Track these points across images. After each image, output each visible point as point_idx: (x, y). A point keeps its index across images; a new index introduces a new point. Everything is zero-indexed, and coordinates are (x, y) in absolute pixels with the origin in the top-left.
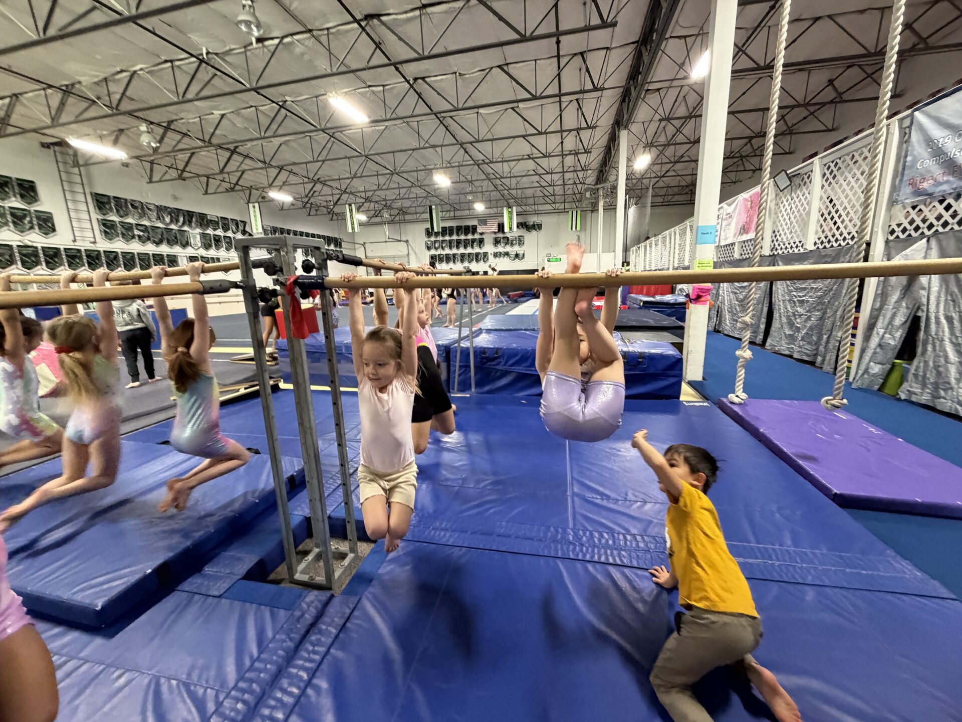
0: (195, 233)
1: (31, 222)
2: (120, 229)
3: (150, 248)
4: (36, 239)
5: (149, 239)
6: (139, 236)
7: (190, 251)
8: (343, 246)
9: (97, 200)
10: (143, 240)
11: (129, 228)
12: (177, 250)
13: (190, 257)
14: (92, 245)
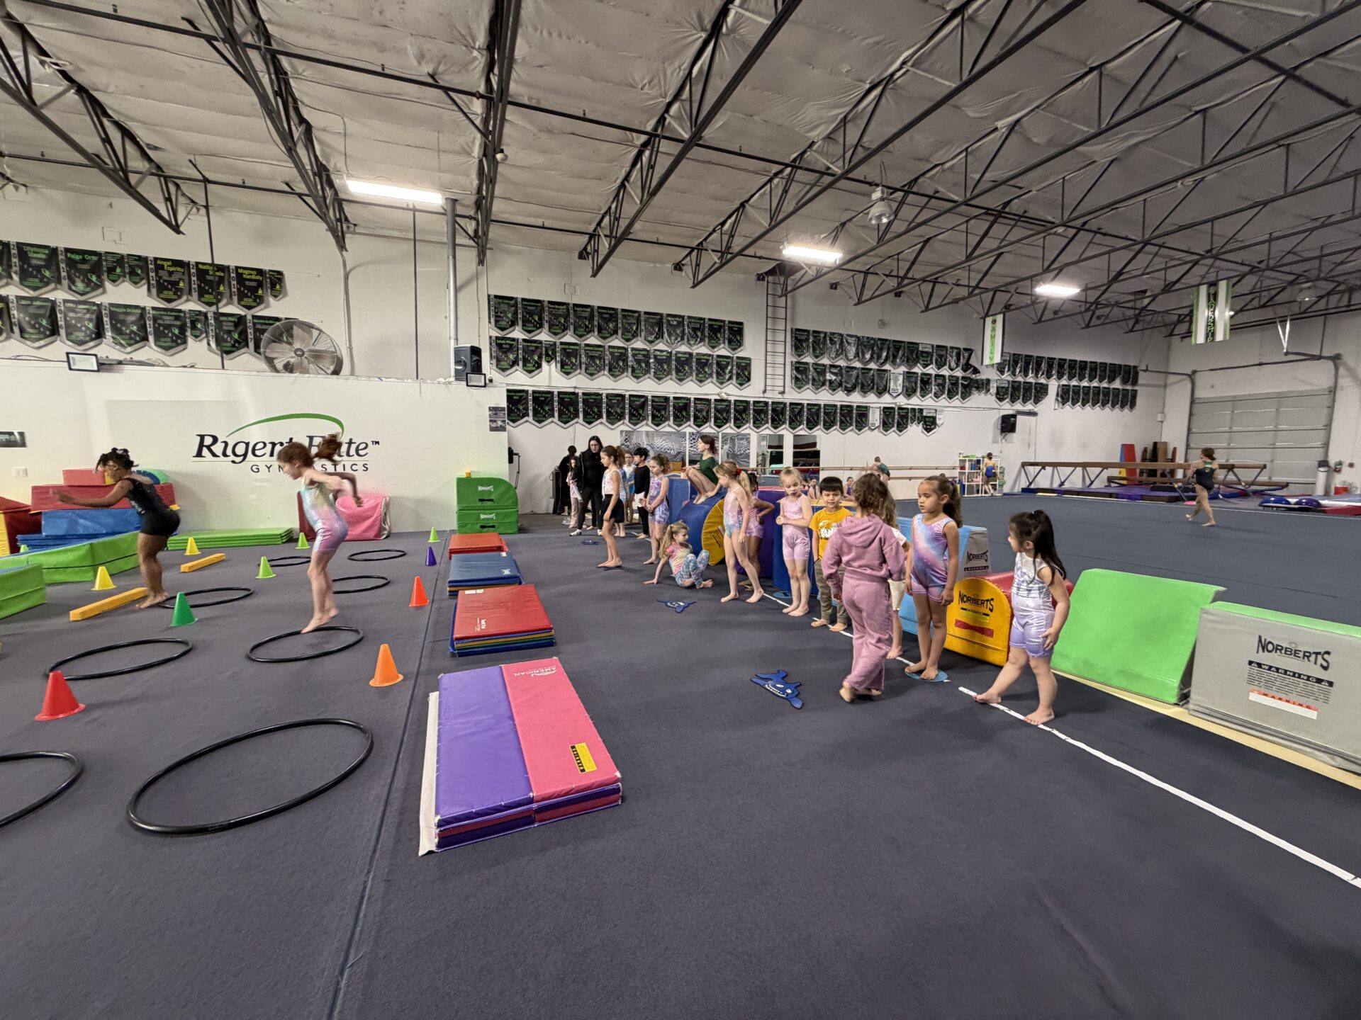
0: (897, 373)
1: (731, 372)
2: (812, 373)
3: (840, 398)
4: (732, 392)
5: (840, 385)
6: (831, 382)
7: (887, 400)
8: (1140, 381)
9: (796, 338)
10: (834, 387)
11: (821, 370)
12: (871, 399)
13: (885, 408)
14: (780, 396)
